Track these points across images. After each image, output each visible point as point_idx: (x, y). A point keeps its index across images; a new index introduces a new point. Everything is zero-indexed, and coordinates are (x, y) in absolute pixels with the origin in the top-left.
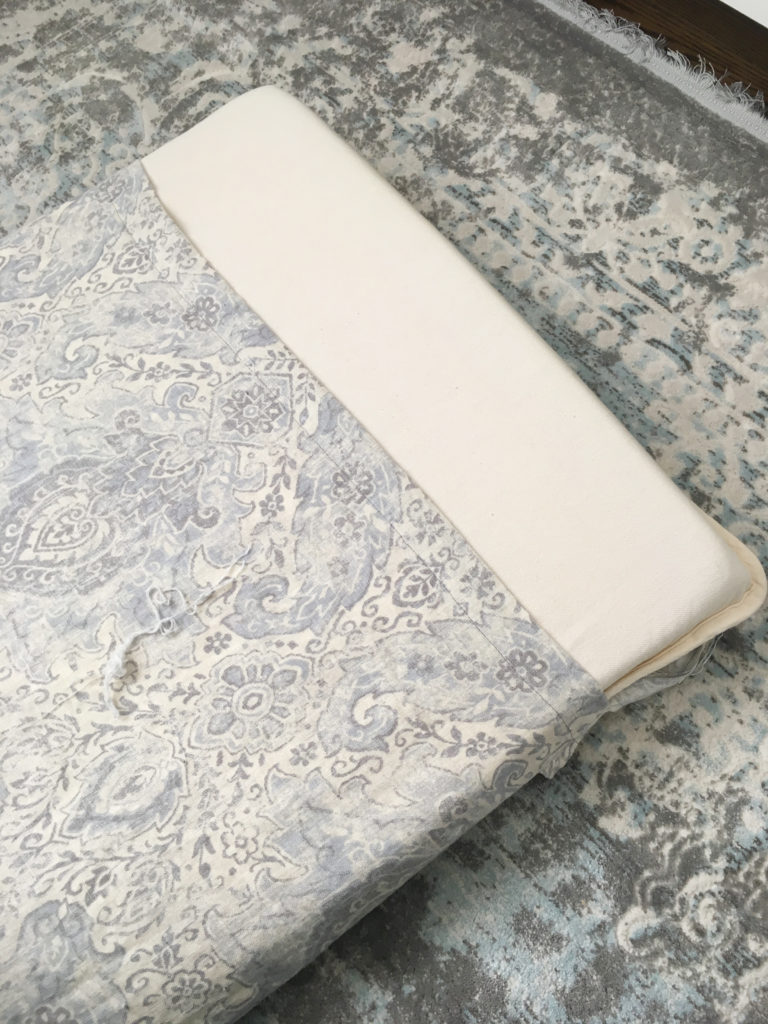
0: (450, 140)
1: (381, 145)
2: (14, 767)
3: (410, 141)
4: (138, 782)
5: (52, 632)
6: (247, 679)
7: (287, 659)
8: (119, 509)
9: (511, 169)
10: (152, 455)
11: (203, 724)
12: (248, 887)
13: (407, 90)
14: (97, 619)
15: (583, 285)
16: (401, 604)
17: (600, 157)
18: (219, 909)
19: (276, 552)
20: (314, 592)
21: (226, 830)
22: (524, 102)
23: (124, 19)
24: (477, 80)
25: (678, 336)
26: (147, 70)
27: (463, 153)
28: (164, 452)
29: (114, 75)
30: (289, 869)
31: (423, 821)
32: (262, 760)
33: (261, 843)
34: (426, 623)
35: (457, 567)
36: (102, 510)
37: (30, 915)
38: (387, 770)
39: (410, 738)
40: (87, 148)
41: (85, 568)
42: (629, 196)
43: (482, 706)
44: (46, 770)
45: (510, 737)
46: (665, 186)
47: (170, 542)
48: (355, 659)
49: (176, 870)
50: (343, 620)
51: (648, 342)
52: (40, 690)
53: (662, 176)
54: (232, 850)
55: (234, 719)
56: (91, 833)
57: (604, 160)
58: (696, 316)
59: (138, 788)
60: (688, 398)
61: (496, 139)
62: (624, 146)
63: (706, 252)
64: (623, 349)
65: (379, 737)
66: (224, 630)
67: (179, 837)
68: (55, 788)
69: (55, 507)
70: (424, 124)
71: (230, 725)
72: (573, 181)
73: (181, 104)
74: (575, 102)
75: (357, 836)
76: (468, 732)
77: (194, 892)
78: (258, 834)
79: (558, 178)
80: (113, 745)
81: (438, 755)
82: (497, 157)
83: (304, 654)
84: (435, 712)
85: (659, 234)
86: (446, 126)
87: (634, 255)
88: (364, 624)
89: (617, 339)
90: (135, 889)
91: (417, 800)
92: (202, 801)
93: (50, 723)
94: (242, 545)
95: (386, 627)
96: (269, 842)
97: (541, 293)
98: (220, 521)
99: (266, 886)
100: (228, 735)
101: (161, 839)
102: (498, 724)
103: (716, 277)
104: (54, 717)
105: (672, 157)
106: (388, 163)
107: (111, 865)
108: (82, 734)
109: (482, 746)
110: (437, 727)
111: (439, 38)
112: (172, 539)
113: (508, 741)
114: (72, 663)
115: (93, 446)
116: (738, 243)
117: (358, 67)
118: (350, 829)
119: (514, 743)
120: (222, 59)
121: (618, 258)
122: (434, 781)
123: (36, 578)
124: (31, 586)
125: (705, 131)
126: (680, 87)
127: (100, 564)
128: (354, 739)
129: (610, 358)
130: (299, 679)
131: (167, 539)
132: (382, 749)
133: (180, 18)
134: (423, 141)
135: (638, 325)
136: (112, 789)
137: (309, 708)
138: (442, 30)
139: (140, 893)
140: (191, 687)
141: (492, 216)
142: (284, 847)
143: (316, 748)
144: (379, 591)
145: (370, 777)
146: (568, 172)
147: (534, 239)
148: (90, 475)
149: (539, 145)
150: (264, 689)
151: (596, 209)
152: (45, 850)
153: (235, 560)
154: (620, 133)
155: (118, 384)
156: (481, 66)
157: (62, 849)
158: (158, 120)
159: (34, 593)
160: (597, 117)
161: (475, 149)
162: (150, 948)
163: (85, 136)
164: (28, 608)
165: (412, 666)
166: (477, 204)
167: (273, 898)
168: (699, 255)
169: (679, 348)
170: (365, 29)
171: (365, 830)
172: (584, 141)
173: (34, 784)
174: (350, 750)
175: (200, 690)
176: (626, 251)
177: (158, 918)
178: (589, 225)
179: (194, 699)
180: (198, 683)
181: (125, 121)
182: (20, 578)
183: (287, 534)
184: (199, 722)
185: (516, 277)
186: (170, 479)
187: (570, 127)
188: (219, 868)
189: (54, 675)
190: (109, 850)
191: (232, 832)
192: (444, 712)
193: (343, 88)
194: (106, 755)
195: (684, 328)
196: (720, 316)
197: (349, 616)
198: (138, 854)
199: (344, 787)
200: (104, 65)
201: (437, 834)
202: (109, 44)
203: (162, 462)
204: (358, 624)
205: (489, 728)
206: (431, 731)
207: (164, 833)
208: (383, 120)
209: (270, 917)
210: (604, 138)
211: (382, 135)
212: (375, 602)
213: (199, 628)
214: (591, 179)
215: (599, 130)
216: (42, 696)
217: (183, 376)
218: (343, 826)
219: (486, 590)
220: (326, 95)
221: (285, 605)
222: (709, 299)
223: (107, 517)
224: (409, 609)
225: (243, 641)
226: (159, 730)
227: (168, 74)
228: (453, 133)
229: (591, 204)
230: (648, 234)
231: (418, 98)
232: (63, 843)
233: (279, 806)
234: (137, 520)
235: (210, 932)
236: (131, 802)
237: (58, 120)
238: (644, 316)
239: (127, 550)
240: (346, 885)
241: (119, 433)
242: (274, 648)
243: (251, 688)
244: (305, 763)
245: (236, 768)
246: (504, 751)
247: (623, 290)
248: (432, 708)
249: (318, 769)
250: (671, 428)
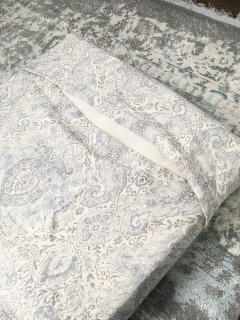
0: (134, 41)
1: (113, 46)
2: (17, 265)
3: (122, 44)
4: (62, 262)
5: (24, 217)
6: (92, 221)
7: (104, 212)
8: (40, 173)
9: (155, 47)
10: (50, 154)
11: (80, 239)
12: (109, 287)
13: (118, 29)
14: (38, 210)
15: (186, 77)
16: (139, 186)
17: (183, 38)
18: (100, 297)
19: (94, 178)
20: (109, 188)
21: (97, 270)
22: (156, 27)
23: (25, 23)
24: (140, 23)
25: (220, 88)
26: (35, 36)
27: (139, 44)
28: (53, 152)
29: (24, 39)
30: (122, 278)
31: (165, 252)
32: (104, 245)
33: (110, 272)
34: (149, 190)
35: (155, 170)
36: (35, 174)
37: (35, 313)
38: (148, 238)
39: (154, 227)
40: (19, 62)
41: (31, 195)
42: (195, 49)
43: (176, 211)
44: (28, 264)
45: (188, 218)
46: (206, 44)
47: (59, 182)
48: (128, 207)
49: (82, 287)
50: (121, 195)
51: (211, 91)
52: (23, 237)
53: (204, 41)
54: (100, 277)
55: (91, 235)
56: (49, 282)
57: (185, 39)
58: (225, 81)
59: (62, 264)
60: (228, 107)
61: (149, 39)
62: (190, 34)
63: (223, 61)
64: (203, 95)
65: (143, 229)
66: (81, 206)
67: (81, 277)
68: (32, 269)
69: (20, 175)
70: (125, 38)
71: (90, 237)
72: (176, 47)
73: (47, 44)
74: (172, 24)
75: (143, 263)
76: (173, 220)
77: (91, 293)
78: (109, 269)
79: (171, 47)
80: (50, 252)
81: (165, 230)
82: (150, 44)
83: (110, 209)
84: (160, 217)
85: (207, 58)
86: (132, 38)
87: (200, 66)
88: (128, 195)
89: (201, 92)
90: (69, 297)
91: (161, 246)
92: (86, 263)
93: (28, 248)
94: (83, 178)
95: (136, 194)
96: (113, 271)
97: (173, 82)
98: (74, 172)
99: (116, 285)
100: (90, 240)
101: (74, 279)
102: (183, 215)
103: (229, 68)
104: (29, 246)
105: (206, 35)
106: (116, 51)
107: (59, 291)
108: (39, 250)
109: (179, 224)
110: (162, 221)
111: (125, 12)
112: (59, 180)
113: (188, 220)
114: (32, 226)
115: (31, 153)
116: (233, 57)
117: (101, 25)
118: (140, 260)
119: (190, 220)
120: (58, 29)
121: (195, 68)
122: (166, 239)
123: (16, 201)
124: (14, 203)
125: (215, 26)
126: (204, 14)
127: (36, 193)
128: (134, 232)
129: (199, 99)
130: (110, 217)
131: (57, 181)
132: (145, 233)
133: (43, 19)
134: (126, 43)
135: (207, 87)
136: (53, 267)
137: (116, 226)
138: (126, 10)
139: (71, 298)
140: (74, 227)
141: (152, 61)
142: (119, 272)
143: (122, 238)
144: (130, 183)
145: (143, 242)
146: (174, 45)
147: (167, 66)
148: (30, 163)
149: (163, 38)
150: (99, 223)
151: (185, 54)
152: (33, 291)
153: (81, 183)
154: (188, 30)
155: (36, 131)
156: (140, 18)
157: (39, 289)
158: (40, 50)
159: (16, 206)
160: (180, 27)
161: (143, 43)
162: (79, 315)
163: (18, 59)
164: (14, 211)
165: (148, 204)
166: (147, 59)
167: (119, 289)
168: (221, 62)
169: (221, 92)
170: (101, 13)
171: (146, 260)
172: (177, 35)
173: (25, 269)
174: (134, 235)
175: (77, 228)
176: (198, 65)
177: (80, 304)
178: (184, 59)
179: (75, 231)
180: (75, 226)
181: (30, 52)
182: (11, 201)
183: (95, 170)
184: (79, 238)
185: (164, 79)
186: (55, 161)
187: (172, 31)
188: (97, 283)
189: (27, 231)
190: (57, 286)
191: (99, 271)
192: (163, 216)
193: (98, 32)
194: (49, 255)
195: (222, 85)
196: (233, 80)
197: (122, 193)
198: (68, 285)
199: (135, 247)
200: (21, 37)
201: (171, 255)
202: (22, 31)
203: (53, 156)
204: (126, 195)
205: (180, 217)
206: (160, 223)
207: (75, 276)
208: (112, 39)
209: (119, 296)
210: (183, 33)
211: (113, 43)
212: (130, 187)
213: (73, 207)
214: (182, 45)
215: (181, 31)
216: (23, 239)
217: (53, 123)
218: (138, 260)
219: (167, 174)
220: (93, 34)
221: (100, 194)
222: (228, 76)
223: (36, 176)
224: (142, 186)
225: (88, 209)
226: (65, 244)
227: (41, 36)
228: (135, 39)
229: (183, 53)
230: (204, 59)
231: (122, 31)
232: (39, 287)
233: (114, 259)
234: (47, 176)
235: (99, 305)
236: (61, 269)
237: (9, 55)
238: (208, 84)
239: (45, 186)
240: (143, 279)
241: (38, 147)
242: (99, 209)
243: (95, 224)
244: (119, 243)
245: (95, 250)
246: (187, 223)
247: (199, 77)
248: (159, 216)
249: (124, 244)
250: (224, 117)
